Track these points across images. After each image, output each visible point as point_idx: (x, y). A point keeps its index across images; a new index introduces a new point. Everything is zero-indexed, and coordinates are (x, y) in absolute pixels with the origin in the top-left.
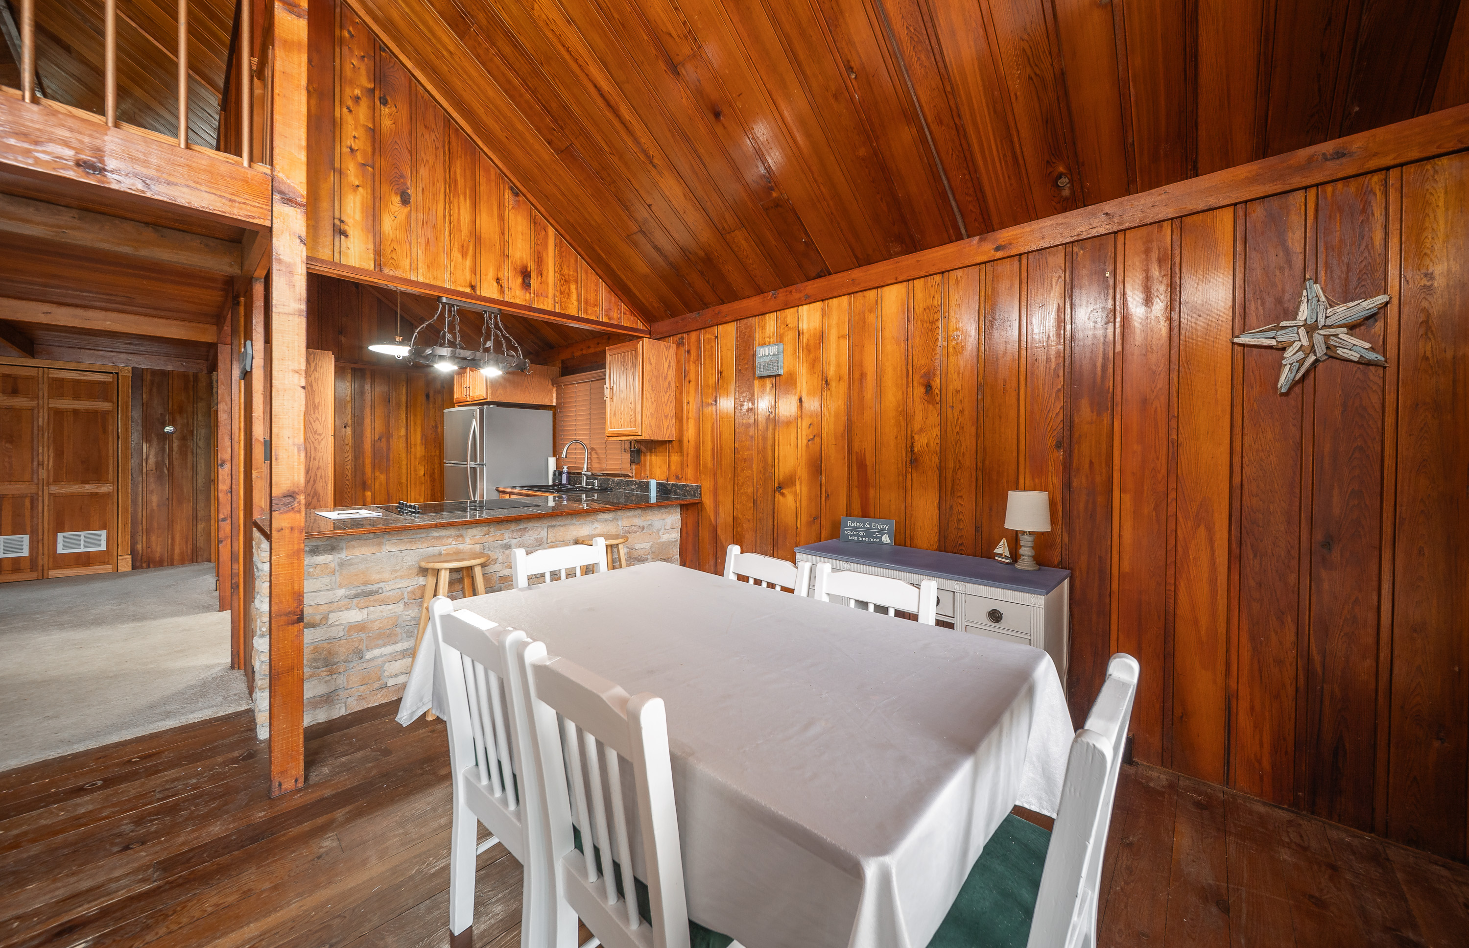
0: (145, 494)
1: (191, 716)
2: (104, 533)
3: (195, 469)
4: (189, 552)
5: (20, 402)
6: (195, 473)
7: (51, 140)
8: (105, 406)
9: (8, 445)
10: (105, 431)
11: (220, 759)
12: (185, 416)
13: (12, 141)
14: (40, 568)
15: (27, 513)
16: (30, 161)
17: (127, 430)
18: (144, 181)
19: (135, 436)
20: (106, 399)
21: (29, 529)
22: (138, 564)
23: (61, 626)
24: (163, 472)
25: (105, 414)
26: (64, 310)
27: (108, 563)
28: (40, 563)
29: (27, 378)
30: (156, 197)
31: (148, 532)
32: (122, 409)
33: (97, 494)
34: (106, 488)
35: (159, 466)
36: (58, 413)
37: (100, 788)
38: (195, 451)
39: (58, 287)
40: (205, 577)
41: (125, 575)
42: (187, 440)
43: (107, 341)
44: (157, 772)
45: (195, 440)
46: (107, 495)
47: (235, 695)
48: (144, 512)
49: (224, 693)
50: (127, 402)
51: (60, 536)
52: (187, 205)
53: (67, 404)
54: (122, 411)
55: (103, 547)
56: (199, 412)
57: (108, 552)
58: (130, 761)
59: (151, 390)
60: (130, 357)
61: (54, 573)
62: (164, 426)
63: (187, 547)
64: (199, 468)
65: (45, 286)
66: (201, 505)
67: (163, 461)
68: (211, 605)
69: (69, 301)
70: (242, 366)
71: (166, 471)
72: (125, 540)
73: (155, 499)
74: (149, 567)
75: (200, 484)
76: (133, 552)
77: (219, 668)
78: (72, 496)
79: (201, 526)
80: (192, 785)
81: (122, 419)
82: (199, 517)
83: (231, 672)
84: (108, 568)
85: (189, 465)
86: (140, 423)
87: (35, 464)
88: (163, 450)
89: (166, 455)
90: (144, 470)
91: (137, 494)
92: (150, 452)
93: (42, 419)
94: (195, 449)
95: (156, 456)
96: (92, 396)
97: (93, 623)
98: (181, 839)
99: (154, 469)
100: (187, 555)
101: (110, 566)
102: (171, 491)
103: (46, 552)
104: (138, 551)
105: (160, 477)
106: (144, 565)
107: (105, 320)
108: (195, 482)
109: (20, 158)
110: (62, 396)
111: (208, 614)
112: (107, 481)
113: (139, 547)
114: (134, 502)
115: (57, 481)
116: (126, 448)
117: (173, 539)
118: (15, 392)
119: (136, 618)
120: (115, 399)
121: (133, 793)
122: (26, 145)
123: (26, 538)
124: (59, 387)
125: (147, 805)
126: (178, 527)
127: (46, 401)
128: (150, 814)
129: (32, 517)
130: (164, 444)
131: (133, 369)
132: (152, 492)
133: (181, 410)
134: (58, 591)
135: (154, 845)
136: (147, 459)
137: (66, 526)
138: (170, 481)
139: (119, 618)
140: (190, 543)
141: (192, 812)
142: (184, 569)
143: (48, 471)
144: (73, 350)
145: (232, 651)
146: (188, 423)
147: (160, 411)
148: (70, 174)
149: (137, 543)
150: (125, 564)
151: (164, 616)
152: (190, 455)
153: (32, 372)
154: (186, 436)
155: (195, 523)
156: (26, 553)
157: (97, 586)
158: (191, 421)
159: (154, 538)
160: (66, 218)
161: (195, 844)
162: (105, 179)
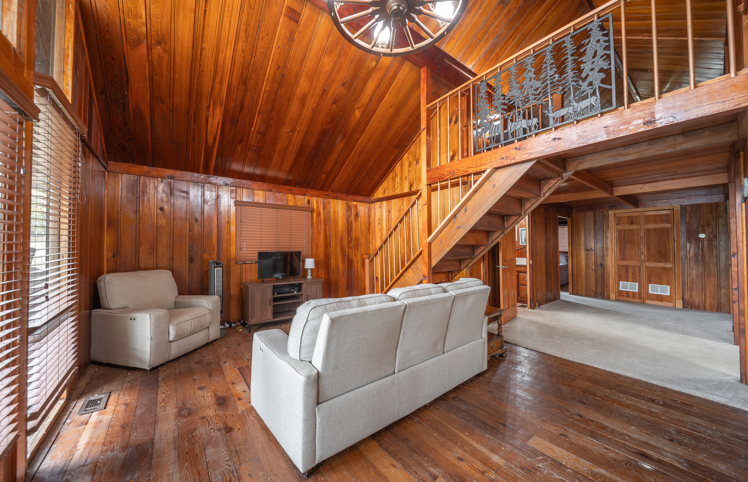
0: (689, 270)
1: (711, 396)
2: (669, 287)
3: (718, 258)
4: (716, 305)
5: (634, 227)
6: (718, 260)
7: (634, 120)
8: (668, 225)
9: (630, 245)
10: (668, 238)
11: (728, 430)
12: (711, 227)
13: (622, 127)
14: (642, 298)
15: (637, 274)
16: (627, 132)
17: (678, 237)
18: (673, 117)
19: (683, 240)
20: (668, 222)
21: (638, 281)
22: (686, 306)
23: (650, 326)
24: (699, 258)
25: (668, 229)
26: (648, 185)
27: (671, 302)
28: (642, 296)
29: (636, 217)
30: (679, 121)
31: (691, 290)
32: (676, 226)
33: (665, 268)
34: (669, 265)
35: (696, 255)
36: (648, 230)
37: (661, 405)
38: (718, 248)
39: (645, 176)
40: (726, 322)
41: (679, 310)
42: (712, 241)
43: (668, 195)
44: (689, 414)
45: (718, 241)
46: (670, 269)
47: (742, 399)
48: (689, 279)
49: (734, 394)
50: (678, 223)
51: (650, 285)
52: (696, 117)
53: (651, 226)
54: (676, 228)
55: (668, 294)
56: (720, 224)
57: (670, 296)
58: (676, 401)
59: (691, 215)
60: (679, 200)
61: (648, 302)
62: (698, 233)
63: (714, 302)
64: (721, 257)
65: (640, 177)
66: (723, 279)
67: (698, 253)
68: (729, 339)
69: (649, 180)
70: (742, 195)
71: (700, 258)
72: (679, 292)
73: (694, 273)
74: (692, 309)
75: (722, 267)
76: (683, 299)
77: (732, 378)
78: (654, 268)
79: (723, 291)
80: (709, 433)
81: (676, 232)
82: (722, 285)
83: (740, 384)
84: (671, 305)
85: (714, 255)
86: (685, 233)
87: (640, 253)
88: (698, 247)
89: (700, 250)
90: (688, 257)
91: (684, 269)
92: (691, 248)
93: (642, 233)
94: (718, 246)
95: (694, 250)
96: (662, 222)
97: (663, 329)
98: (700, 457)
99: (693, 256)
100: (715, 307)
101: (672, 304)
102: (703, 269)
103: (644, 292)
104: (686, 299)
105: (697, 261)
106: (689, 307)
107: (665, 185)
108: (718, 265)
109: (624, 133)
110: (649, 223)
111: (726, 344)
112: (669, 262)
113: (686, 297)
114: (683, 273)
115: (648, 260)
116: (678, 245)
117: (705, 296)
118: (632, 223)
119: (683, 333)
120: (672, 222)
121: (676, 417)
122: (626, 126)
123: (637, 284)
124: (648, 219)
125: (683, 427)
126: (708, 290)
127: (643, 226)
128: (684, 433)
129: (639, 276)
130: (699, 244)
131: (681, 205)
132: (693, 269)
133: (708, 225)
134: (649, 310)
135: (685, 449)
136: (689, 251)
137: (652, 282)
138: (703, 264)
139: (675, 330)
140: (716, 299)
141: (708, 448)
142: (712, 314)
143: (645, 256)
144: (653, 201)
145: (741, 371)
146: (713, 231)
147: (696, 226)
148: (642, 130)
149: (685, 294)
150: (679, 304)
151: (699, 336)
152: (714, 250)
153: (637, 214)
154: (712, 239)
155: (719, 289)
156: (637, 291)
157: (666, 312)
158: (714, 230)
159: (694, 294)
160: (644, 147)
161: (708, 466)
162: (655, 125)
